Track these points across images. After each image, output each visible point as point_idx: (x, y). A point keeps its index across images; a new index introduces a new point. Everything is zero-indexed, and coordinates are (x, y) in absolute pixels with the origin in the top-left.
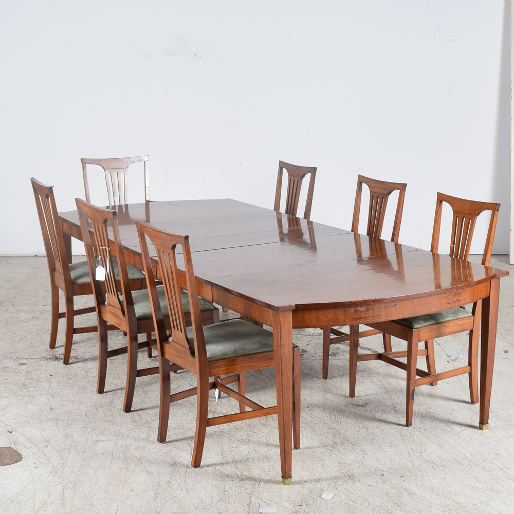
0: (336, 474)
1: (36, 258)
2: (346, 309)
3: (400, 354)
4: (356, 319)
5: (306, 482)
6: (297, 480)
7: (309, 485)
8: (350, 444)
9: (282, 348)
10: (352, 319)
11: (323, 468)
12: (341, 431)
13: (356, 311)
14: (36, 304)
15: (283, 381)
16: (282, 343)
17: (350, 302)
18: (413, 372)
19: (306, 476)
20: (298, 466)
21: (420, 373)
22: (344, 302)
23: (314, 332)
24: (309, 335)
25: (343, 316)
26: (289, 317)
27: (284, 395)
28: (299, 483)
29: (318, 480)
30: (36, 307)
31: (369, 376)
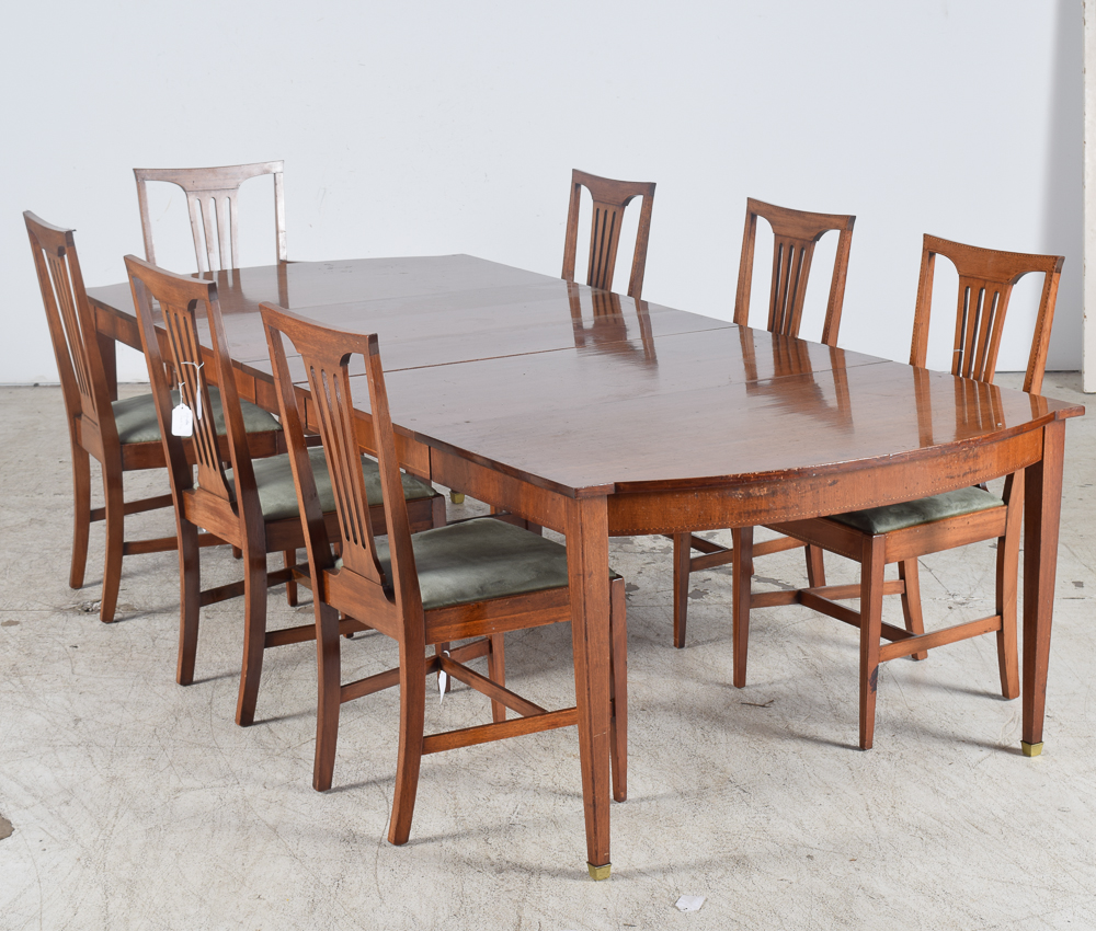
0: (707, 857)
1: (37, 389)
2: (727, 492)
3: (844, 591)
4: (748, 513)
5: (641, 873)
6: (623, 870)
7: (647, 880)
8: (738, 790)
9: (587, 579)
10: (740, 514)
11: (678, 842)
12: (717, 762)
13: (749, 496)
14: (38, 491)
15: (589, 651)
16: (586, 569)
17: (735, 477)
18: (875, 630)
19: (641, 860)
20: (623, 838)
21: (889, 632)
22: (722, 477)
23: (654, 545)
24: (643, 552)
25: (719, 508)
26: (601, 512)
27: (591, 683)
28: (626, 876)
29: (667, 870)
30: (37, 497)
31: (775, 641)
